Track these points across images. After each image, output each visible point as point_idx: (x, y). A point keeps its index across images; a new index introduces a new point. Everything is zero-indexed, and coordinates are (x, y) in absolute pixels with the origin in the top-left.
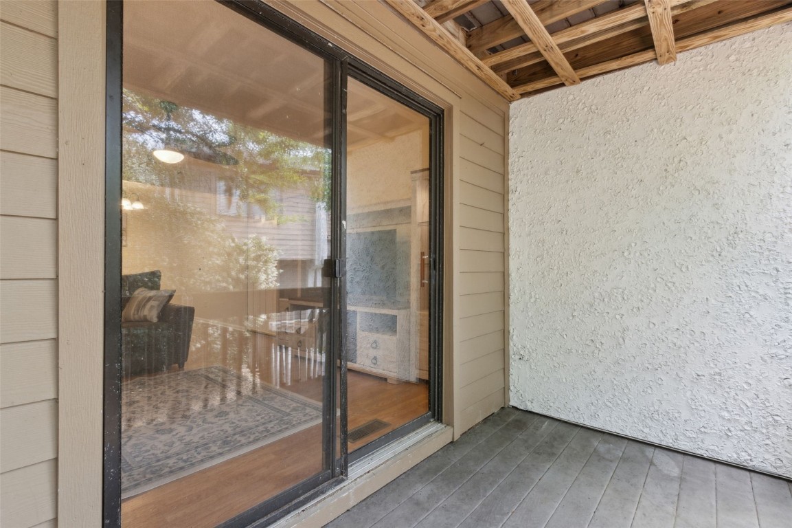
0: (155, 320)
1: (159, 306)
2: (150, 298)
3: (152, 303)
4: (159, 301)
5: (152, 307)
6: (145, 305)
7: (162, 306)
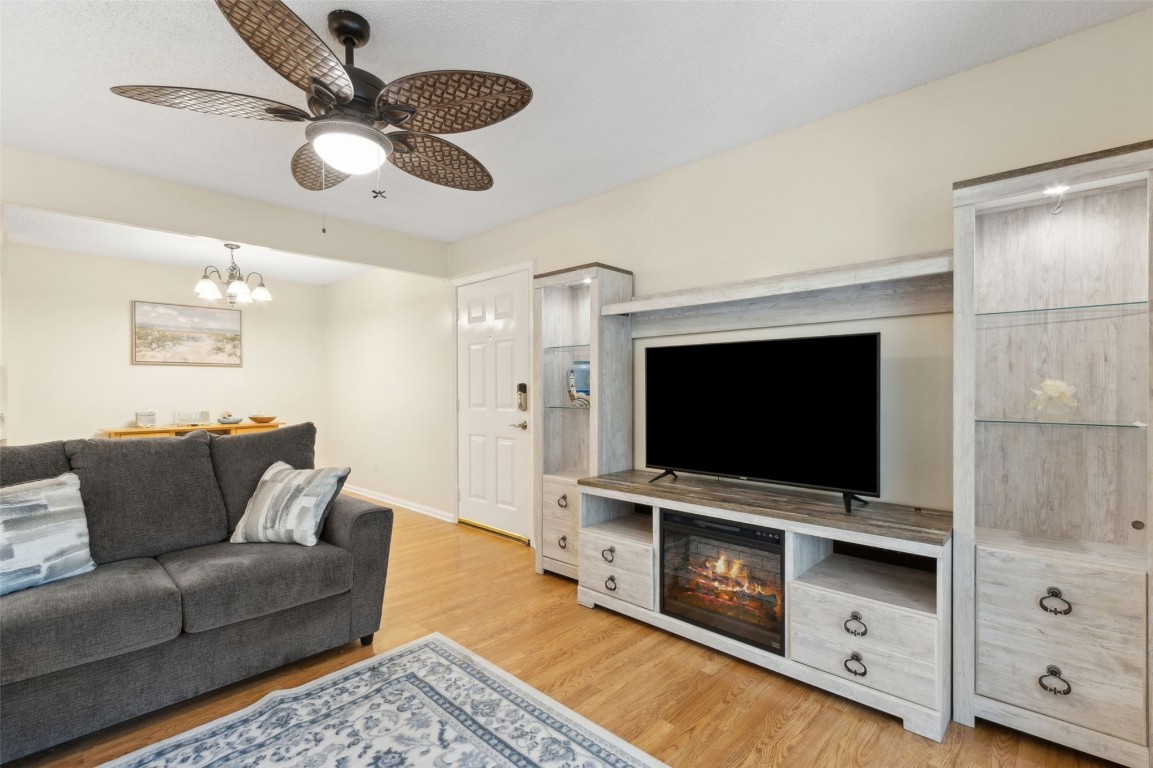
0: (311, 540)
1: (317, 506)
2: (298, 491)
3: (303, 501)
4: (317, 495)
5: (304, 510)
6: (287, 506)
7: (324, 506)
